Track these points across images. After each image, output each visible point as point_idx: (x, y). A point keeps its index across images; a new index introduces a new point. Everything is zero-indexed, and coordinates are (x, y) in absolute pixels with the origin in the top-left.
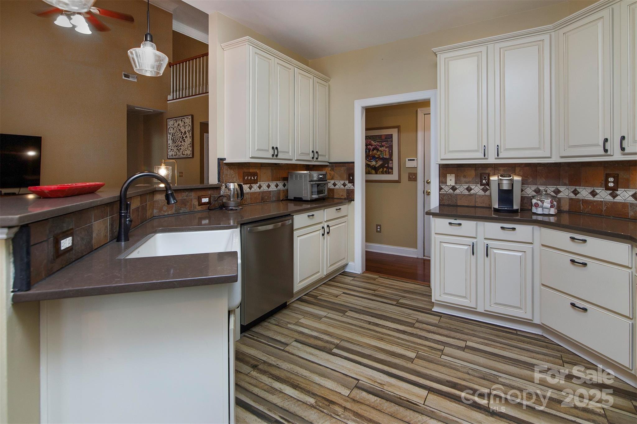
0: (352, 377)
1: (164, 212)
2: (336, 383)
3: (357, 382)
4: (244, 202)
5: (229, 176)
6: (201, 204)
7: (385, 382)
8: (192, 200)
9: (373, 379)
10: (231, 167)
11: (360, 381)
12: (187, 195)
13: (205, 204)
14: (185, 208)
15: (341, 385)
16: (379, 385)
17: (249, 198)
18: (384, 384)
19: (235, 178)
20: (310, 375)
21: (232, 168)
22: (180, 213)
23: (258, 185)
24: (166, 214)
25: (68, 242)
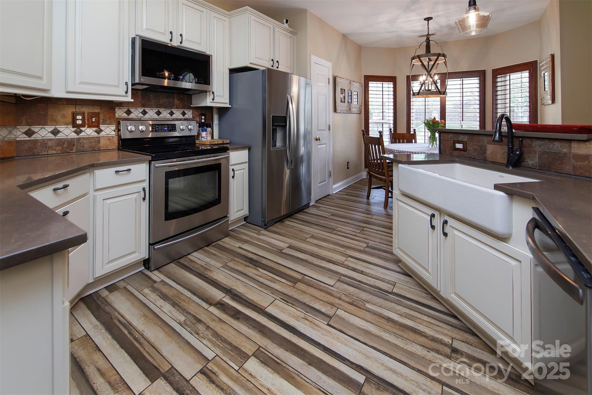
0: (334, 328)
2: (350, 322)
3: (329, 323)
7: (301, 322)
9: (313, 325)
11: (326, 323)
15: (345, 320)
16: (307, 318)
18: (303, 319)
20: (380, 333)
25: (459, 146)
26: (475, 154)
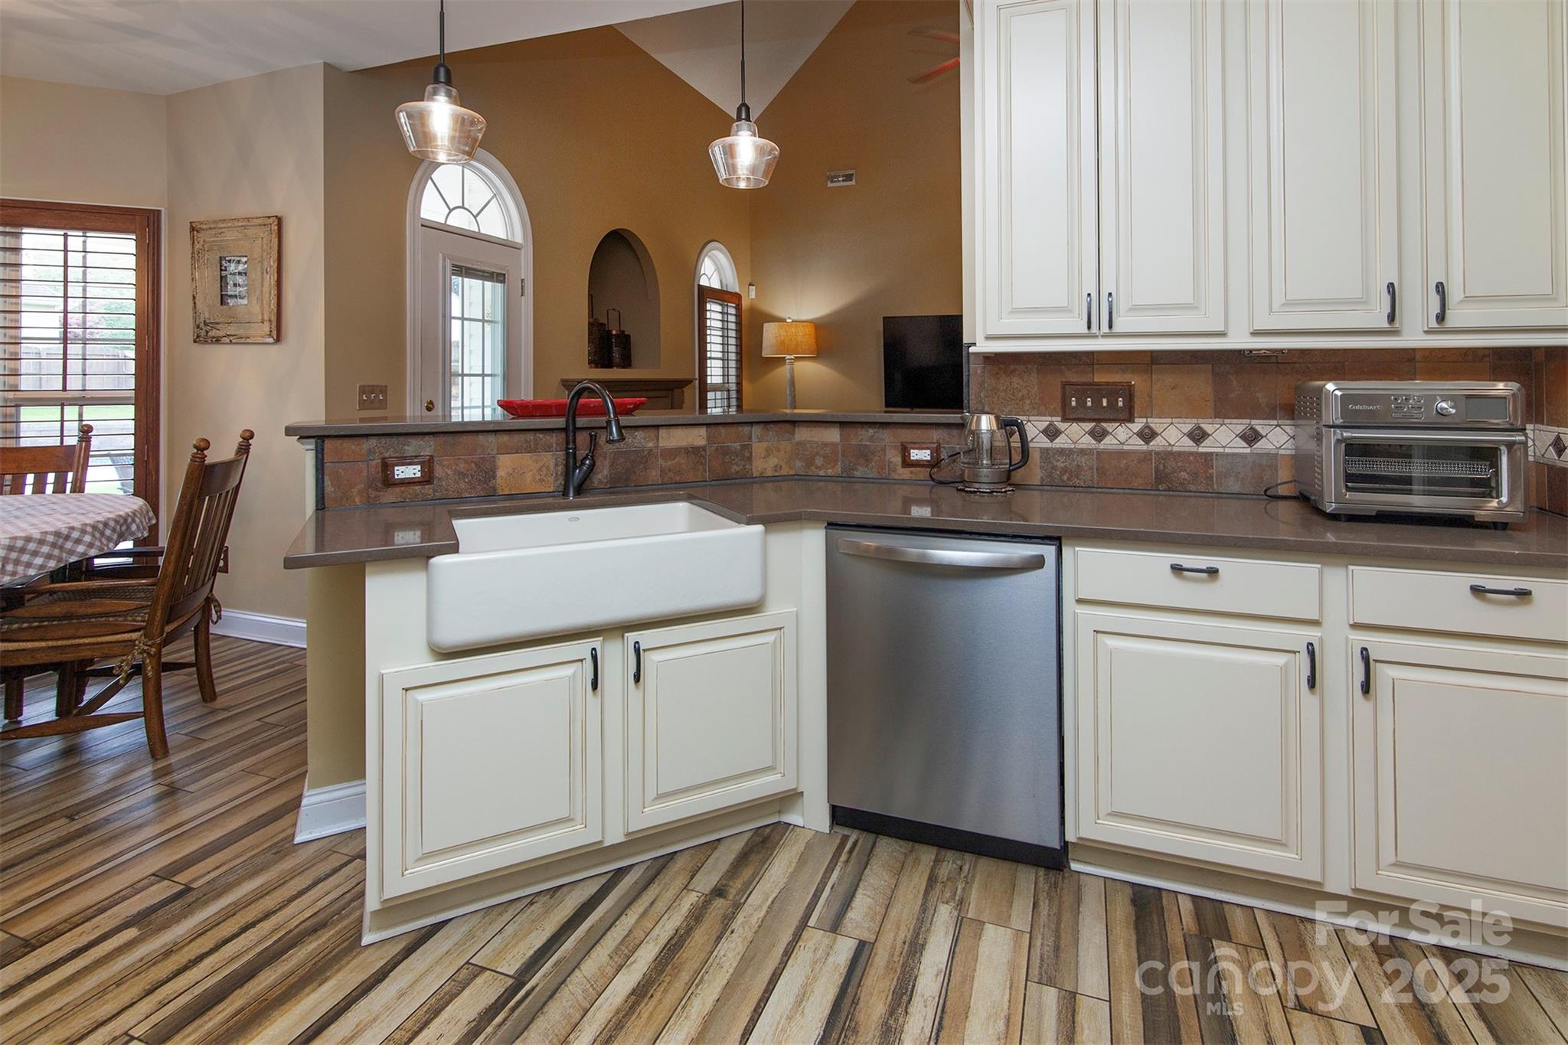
1: (817, 468)
4: (1068, 479)
5: (1002, 394)
6: (907, 463)
8: (884, 450)
10: (1012, 367)
12: (873, 436)
13: (918, 464)
14: (867, 466)
17: (1091, 469)
19: (1028, 402)
21: (1014, 371)
22: (854, 477)
23: (1137, 426)
24: (822, 473)
25: (412, 471)
26: (463, 486)
